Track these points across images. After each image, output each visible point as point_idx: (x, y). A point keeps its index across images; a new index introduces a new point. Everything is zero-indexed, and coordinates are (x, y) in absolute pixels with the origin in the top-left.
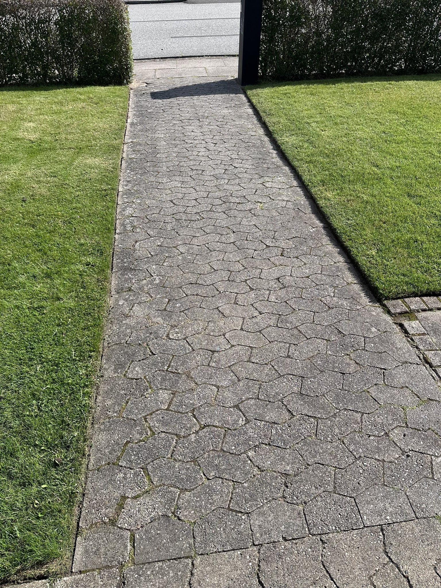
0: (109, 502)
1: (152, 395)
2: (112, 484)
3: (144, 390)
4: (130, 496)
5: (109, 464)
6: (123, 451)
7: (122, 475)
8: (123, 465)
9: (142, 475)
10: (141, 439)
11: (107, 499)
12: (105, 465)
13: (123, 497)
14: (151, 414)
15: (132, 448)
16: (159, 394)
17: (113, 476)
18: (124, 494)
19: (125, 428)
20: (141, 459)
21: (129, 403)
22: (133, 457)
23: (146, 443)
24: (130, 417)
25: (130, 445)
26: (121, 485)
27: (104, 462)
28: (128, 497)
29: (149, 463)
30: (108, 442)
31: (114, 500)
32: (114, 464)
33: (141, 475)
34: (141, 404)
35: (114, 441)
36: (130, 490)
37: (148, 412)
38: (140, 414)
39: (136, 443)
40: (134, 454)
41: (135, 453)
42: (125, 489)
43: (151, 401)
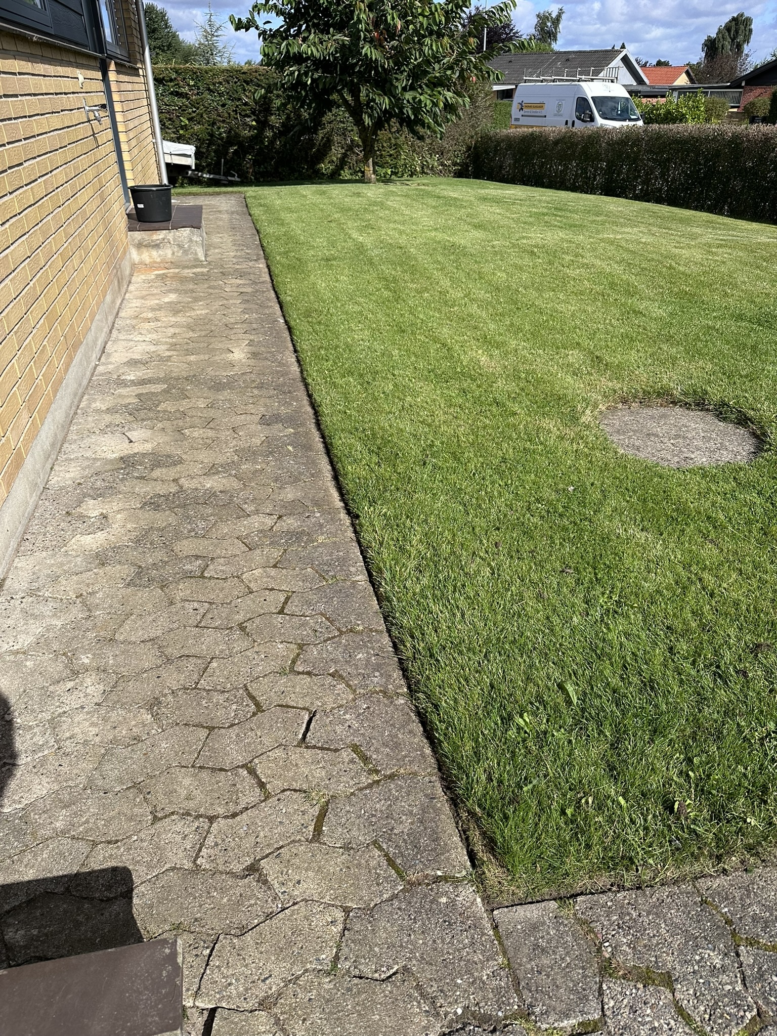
2: (687, 942)
7: (717, 961)
8: (742, 958)
9: (742, 1017)
11: (649, 940)
12: (723, 915)
13: (670, 977)
17: (706, 939)
18: (676, 980)
26: (693, 966)
28: (673, 992)
31: (654, 959)
32: (734, 933)
33: (742, 1013)
36: (691, 992)
42: (690, 977)
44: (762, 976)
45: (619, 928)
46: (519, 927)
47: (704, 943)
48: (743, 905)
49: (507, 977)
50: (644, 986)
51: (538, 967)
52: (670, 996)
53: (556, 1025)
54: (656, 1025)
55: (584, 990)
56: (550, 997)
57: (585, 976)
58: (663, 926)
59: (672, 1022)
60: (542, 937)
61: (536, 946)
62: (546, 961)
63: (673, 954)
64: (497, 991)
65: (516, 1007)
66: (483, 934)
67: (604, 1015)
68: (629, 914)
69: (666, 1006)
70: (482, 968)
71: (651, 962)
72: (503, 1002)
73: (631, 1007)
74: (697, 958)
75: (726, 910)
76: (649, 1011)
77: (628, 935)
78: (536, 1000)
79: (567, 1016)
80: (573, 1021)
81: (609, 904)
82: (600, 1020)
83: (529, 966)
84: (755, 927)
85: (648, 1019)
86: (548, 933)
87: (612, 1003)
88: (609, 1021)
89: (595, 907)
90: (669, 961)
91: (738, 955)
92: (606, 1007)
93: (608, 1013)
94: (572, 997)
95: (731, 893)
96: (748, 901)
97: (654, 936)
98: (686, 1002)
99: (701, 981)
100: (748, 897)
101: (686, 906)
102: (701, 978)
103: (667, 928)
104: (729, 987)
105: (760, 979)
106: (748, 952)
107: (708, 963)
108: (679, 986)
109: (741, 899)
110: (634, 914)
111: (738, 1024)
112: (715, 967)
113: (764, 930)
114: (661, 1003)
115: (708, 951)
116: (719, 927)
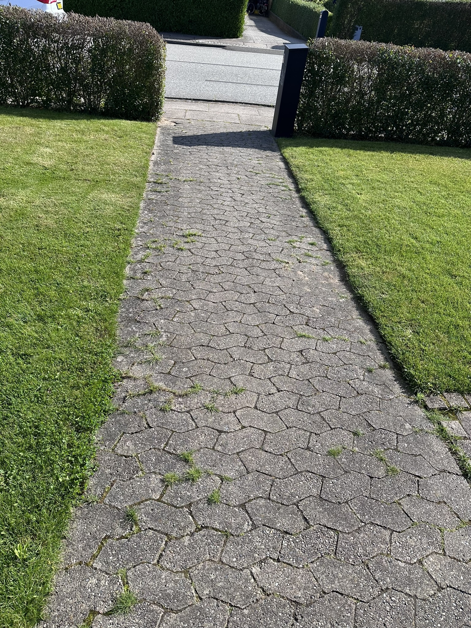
0: (74, 616)
1: (143, 480)
2: (81, 592)
3: (134, 472)
4: (101, 612)
5: (80, 564)
6: (100, 549)
7: (94, 581)
8: (98, 568)
9: (120, 584)
10: (124, 535)
11: (72, 612)
12: (76, 564)
13: (92, 611)
14: (139, 504)
15: (111, 545)
16: (151, 479)
17: (83, 580)
18: (95, 607)
19: (106, 518)
20: (120, 562)
21: (114, 486)
22: (111, 558)
23: (129, 541)
24: (113, 504)
25: (109, 541)
26: (92, 595)
27: (75, 560)
28: (99, 613)
29: (130, 569)
30: (84, 534)
31: (81, 615)
32: (86, 564)
33: (118, 583)
34: (129, 490)
35: (91, 534)
36: (102, 603)
37: (136, 501)
38: (126, 502)
39: (118, 539)
40: (113, 554)
41: (114, 552)
42: (96, 600)
43: (140, 486)
47: (84, 582)
48: (76, 551)
52: (100, 616)
58: (68, 600)
59: (111, 621)
63: (83, 603)
68: (55, 617)
69: (103, 621)
71: (82, 617)
74: (89, 590)
77: (65, 623)
84: (87, 551)
90: (85, 606)
91: (96, 569)
97: (71, 608)
99: (100, 595)
101: (64, 581)
103: (70, 598)
105: (108, 565)
106: (96, 563)
107: (94, 586)
108: (98, 608)
109: (73, 550)
111: (121, 588)
112: (96, 584)
113: (90, 548)
114: (101, 623)
115: (89, 583)
116: (81, 570)
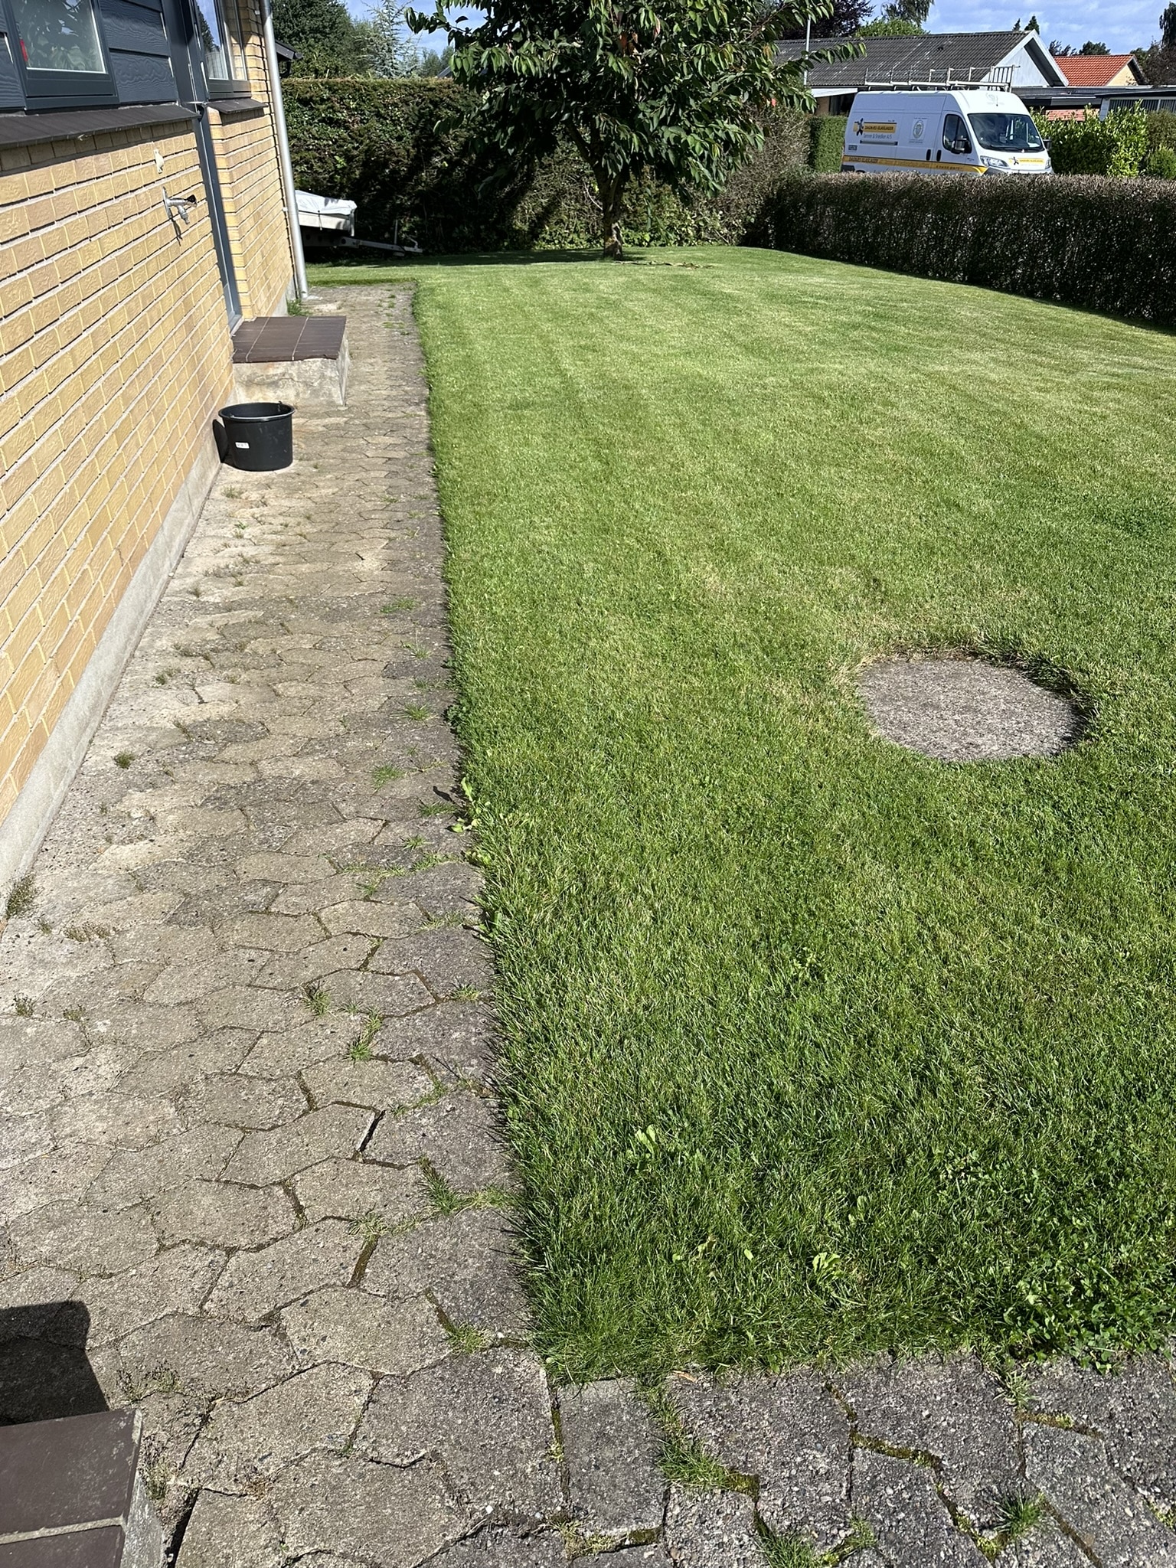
0: (736, 1442)
1: (1148, 1523)
2: (791, 1439)
3: (1154, 1484)
4: (761, 1505)
5: (852, 1416)
6: (901, 1454)
7: (822, 1466)
8: (854, 1463)
9: (834, 1536)
10: (960, 1509)
11: (744, 1434)
12: (846, 1407)
13: (757, 1482)
15: (919, 1482)
17: (816, 1437)
18: (765, 1486)
19: (986, 1444)
20: (887, 1522)
21: (1080, 1439)
22: (890, 1491)
24: (1029, 1450)
25: (929, 1473)
26: (790, 1469)
28: (756, 1500)
29: (879, 1554)
30: (922, 1399)
31: (743, 1458)
32: (854, 1432)
33: (835, 1531)
34: (1093, 1485)
35: (928, 1416)
36: (779, 1502)
37: (1069, 1518)
39: (941, 1495)
40: (901, 1492)
41: (905, 1495)
42: (782, 1484)
44: (874, 1487)
45: (710, 1417)
46: (586, 1409)
47: (813, 1440)
48: (876, 1395)
49: (556, 1471)
50: (723, 1492)
51: (597, 1460)
52: (751, 1505)
53: (603, 1533)
54: (726, 1539)
55: (647, 1491)
56: (603, 1499)
57: (652, 1475)
58: (766, 1417)
59: (746, 1538)
60: (612, 1424)
61: (602, 1434)
62: (608, 1454)
63: (769, 1453)
64: (540, 1487)
65: (559, 1509)
66: (539, 1416)
67: (664, 1524)
68: (727, 1399)
69: (742, 1518)
70: (528, 1459)
71: (739, 1461)
72: (544, 1502)
73: (700, 1516)
74: (799, 1459)
75: (853, 1400)
76: (720, 1523)
77: (718, 1426)
78: (586, 1500)
79: (618, 1523)
80: (624, 1530)
81: (705, 1385)
82: (658, 1530)
83: (587, 1459)
84: (883, 1424)
85: (716, 1532)
86: (620, 1419)
87: (678, 1510)
88: (669, 1532)
89: (688, 1389)
90: (762, 1460)
91: (851, 1459)
92: (669, 1514)
93: (670, 1522)
94: (630, 1500)
95: (866, 1379)
96: (884, 1390)
97: (752, 1429)
98: (769, 1513)
99: (796, 1489)
100: (886, 1384)
101: (801, 1393)
102: (796, 1485)
103: (771, 1420)
104: (828, 1498)
105: (870, 1490)
106: (864, 1456)
107: (811, 1468)
108: (766, 1494)
109: (876, 1388)
110: (734, 1399)
111: (827, 1544)
112: (817, 1472)
113: (893, 1429)
114: (738, 1514)
115: (815, 1452)
116: (837, 1421)
